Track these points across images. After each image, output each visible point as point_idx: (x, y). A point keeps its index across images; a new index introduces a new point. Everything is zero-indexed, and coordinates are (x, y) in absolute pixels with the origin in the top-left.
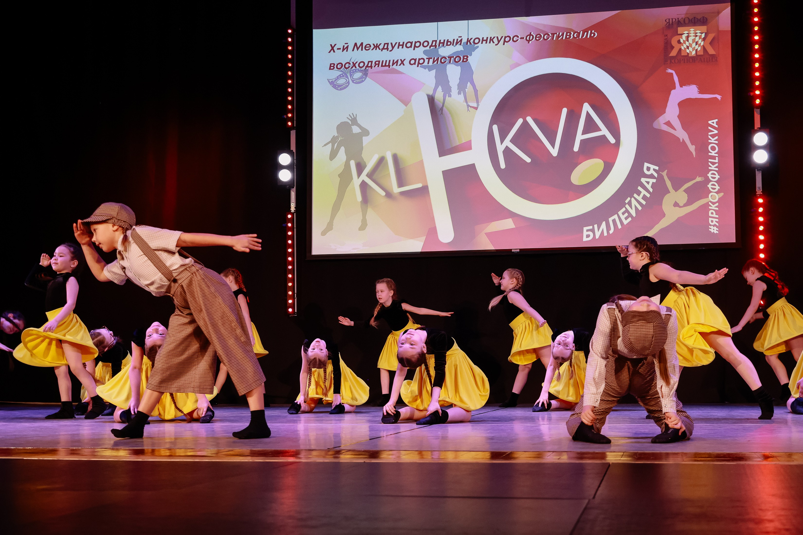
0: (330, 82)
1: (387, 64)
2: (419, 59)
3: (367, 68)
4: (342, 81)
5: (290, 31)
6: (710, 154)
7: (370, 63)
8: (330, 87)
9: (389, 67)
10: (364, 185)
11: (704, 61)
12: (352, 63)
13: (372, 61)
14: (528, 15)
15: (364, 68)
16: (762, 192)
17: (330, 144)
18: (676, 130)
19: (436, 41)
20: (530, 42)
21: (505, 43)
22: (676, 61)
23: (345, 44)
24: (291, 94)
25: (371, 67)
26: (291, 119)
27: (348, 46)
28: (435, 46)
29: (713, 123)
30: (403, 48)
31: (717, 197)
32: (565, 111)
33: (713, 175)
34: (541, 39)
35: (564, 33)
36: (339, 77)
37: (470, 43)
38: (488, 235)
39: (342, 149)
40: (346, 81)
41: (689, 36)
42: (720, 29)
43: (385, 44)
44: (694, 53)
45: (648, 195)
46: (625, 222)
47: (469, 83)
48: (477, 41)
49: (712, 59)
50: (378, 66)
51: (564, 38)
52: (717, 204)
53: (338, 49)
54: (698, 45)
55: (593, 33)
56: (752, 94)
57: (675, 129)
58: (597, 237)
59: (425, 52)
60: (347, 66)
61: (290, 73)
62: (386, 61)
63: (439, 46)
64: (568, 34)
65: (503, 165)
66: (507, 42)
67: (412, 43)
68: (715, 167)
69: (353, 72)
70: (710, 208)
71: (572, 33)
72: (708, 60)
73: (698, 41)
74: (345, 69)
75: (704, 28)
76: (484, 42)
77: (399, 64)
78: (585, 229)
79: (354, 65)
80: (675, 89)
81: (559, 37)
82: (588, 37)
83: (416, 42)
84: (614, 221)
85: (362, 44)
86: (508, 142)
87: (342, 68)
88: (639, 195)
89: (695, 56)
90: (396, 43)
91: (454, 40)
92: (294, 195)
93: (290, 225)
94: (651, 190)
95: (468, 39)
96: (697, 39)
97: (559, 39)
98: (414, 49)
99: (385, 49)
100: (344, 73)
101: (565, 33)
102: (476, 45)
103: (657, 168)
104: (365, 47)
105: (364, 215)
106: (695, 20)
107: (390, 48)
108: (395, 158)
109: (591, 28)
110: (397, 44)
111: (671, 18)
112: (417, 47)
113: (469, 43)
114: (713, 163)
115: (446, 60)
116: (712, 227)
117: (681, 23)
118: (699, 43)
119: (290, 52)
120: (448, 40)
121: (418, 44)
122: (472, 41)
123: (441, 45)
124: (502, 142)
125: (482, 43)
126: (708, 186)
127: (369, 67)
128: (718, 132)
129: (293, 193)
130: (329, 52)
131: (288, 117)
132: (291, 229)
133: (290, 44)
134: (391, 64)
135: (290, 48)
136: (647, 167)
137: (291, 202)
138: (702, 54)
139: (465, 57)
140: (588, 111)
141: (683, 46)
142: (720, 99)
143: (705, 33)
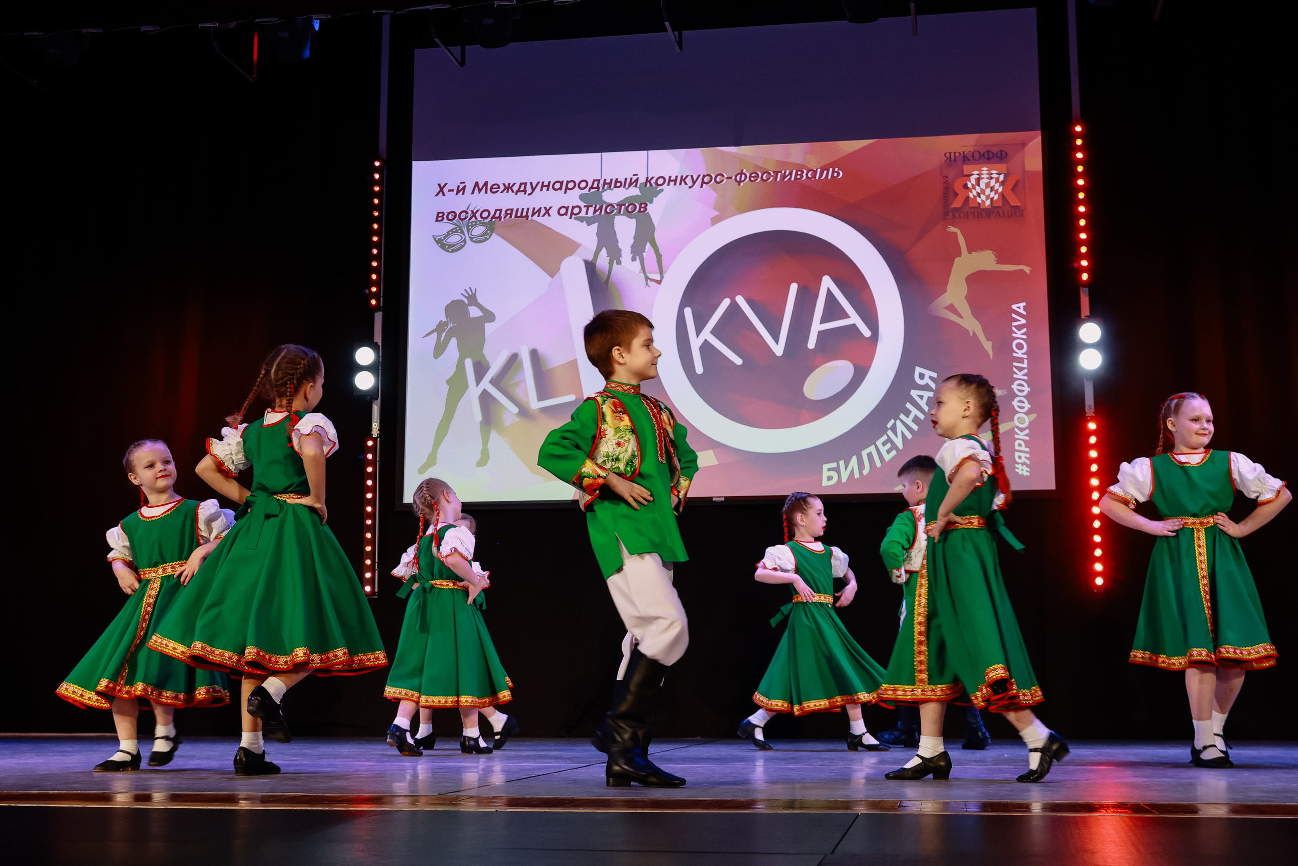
0: (437, 239)
1: (524, 214)
2: (573, 206)
3: (494, 220)
4: (454, 239)
5: (377, 164)
7: (498, 212)
8: (437, 247)
9: (527, 219)
10: (485, 398)
11: (1004, 214)
12: (470, 213)
13: (502, 209)
14: (738, 143)
15: (489, 219)
16: (1094, 413)
17: (435, 334)
18: (963, 318)
19: (599, 181)
20: (742, 184)
21: (704, 185)
22: (962, 215)
23: (461, 183)
24: (377, 258)
25: (500, 217)
26: (376, 296)
27: (465, 186)
28: (598, 188)
29: (1019, 308)
30: (548, 190)
31: (1027, 420)
32: (794, 287)
33: (1021, 387)
34: (757, 179)
35: (792, 171)
36: (451, 233)
37: (651, 185)
39: (454, 341)
40: (461, 239)
41: (981, 178)
42: (1025, 170)
43: (521, 184)
44: (988, 203)
46: (887, 457)
47: (648, 244)
48: (660, 181)
49: (1015, 213)
50: (511, 217)
51: (793, 179)
52: (1027, 431)
53: (450, 191)
54: (993, 192)
55: (836, 172)
56: (1076, 265)
57: (961, 317)
58: (844, 480)
59: (582, 197)
60: (463, 216)
61: (376, 226)
62: (523, 209)
63: (603, 187)
65: (699, 369)
66: (707, 183)
67: (562, 183)
68: (1023, 375)
69: (472, 226)
70: (1016, 436)
71: (805, 172)
72: (1010, 214)
73: (994, 186)
74: (460, 221)
75: (1003, 167)
76: (672, 183)
77: (541, 214)
78: (826, 467)
79: (474, 214)
80: (960, 257)
81: (784, 176)
82: (829, 177)
83: (568, 182)
84: (870, 455)
85: (486, 184)
86: (707, 334)
87: (456, 219)
88: (908, 416)
89: (990, 207)
90: (538, 183)
91: (626, 179)
92: (377, 411)
93: (370, 456)
95: (647, 178)
96: (993, 182)
97: (785, 180)
98: (565, 192)
99: (522, 191)
100: (458, 226)
101: (794, 171)
102: (660, 188)
103: (935, 375)
104: (492, 188)
105: (485, 442)
106: (988, 155)
107: (529, 190)
108: (534, 354)
109: (833, 165)
110: (540, 185)
111: (952, 151)
112: (570, 189)
113: (648, 185)
114: (1020, 369)
116: (1019, 466)
117: (968, 158)
118: (995, 189)
119: (377, 195)
120: (617, 179)
121: (571, 185)
122: (653, 181)
123: (606, 188)
124: (698, 332)
125: (668, 185)
126: (1013, 403)
127: (497, 218)
128: (1027, 322)
129: (376, 409)
130: (437, 195)
131: (371, 291)
132: (373, 463)
133: (377, 182)
134: (530, 214)
135: (377, 189)
136: (920, 373)
137: (373, 422)
138: (1000, 205)
139: (643, 206)
140: (830, 288)
141: (972, 192)
142: (1028, 272)
143: (1005, 174)
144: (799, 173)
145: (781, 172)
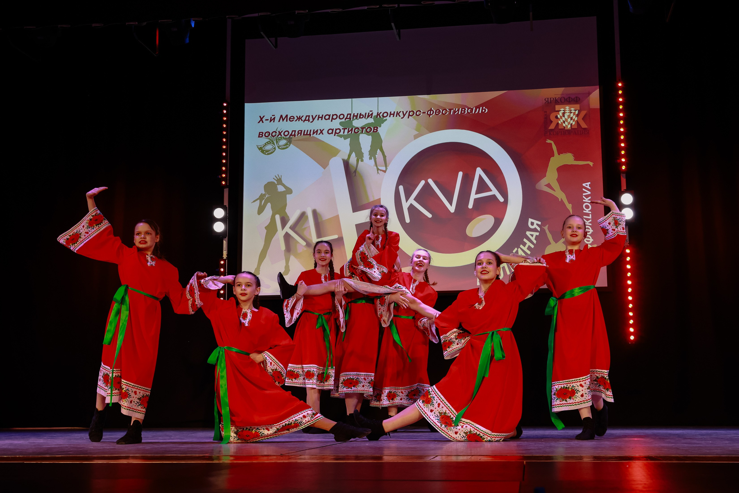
0: (259, 147)
1: (308, 133)
2: (336, 129)
3: (291, 136)
4: (269, 147)
5: (225, 105)
7: (294, 132)
8: (259, 152)
9: (310, 136)
10: (287, 236)
11: (578, 133)
12: (278, 132)
13: (296, 131)
14: (429, 93)
15: (289, 136)
17: (259, 201)
18: (555, 191)
19: (350, 114)
20: (431, 116)
21: (410, 116)
22: (555, 133)
23: (273, 115)
24: (225, 158)
25: (295, 135)
26: (224, 179)
27: (275, 117)
28: (350, 118)
29: (587, 185)
30: (322, 119)
32: (460, 174)
34: (440, 114)
35: (459, 109)
36: (267, 144)
37: (380, 117)
39: (269, 205)
40: (273, 147)
41: (565, 113)
42: (591, 107)
43: (307, 116)
44: (569, 126)
45: (532, 246)
47: (378, 149)
48: (385, 115)
49: (585, 132)
50: (301, 135)
51: (460, 113)
53: (266, 120)
54: (572, 120)
55: (484, 109)
56: (619, 161)
59: (341, 124)
60: (274, 134)
62: (308, 131)
63: (353, 118)
65: (408, 220)
67: (329, 116)
68: (589, 223)
69: (279, 140)
71: (467, 109)
72: (582, 133)
73: (573, 117)
74: (272, 137)
75: (578, 106)
76: (392, 116)
77: (318, 133)
79: (280, 133)
80: (554, 157)
81: (455, 112)
82: (480, 112)
83: (333, 115)
85: (287, 116)
86: (412, 200)
87: (270, 136)
88: (524, 246)
89: (570, 129)
90: (316, 116)
91: (366, 114)
93: (222, 270)
94: (535, 242)
95: (378, 113)
96: (572, 115)
97: (455, 114)
98: (332, 121)
99: (307, 120)
100: (271, 140)
101: (460, 109)
102: (385, 118)
103: (539, 223)
104: (290, 118)
105: (287, 261)
106: (569, 99)
107: (311, 119)
108: (315, 212)
109: (482, 105)
110: (317, 116)
111: (549, 97)
112: (334, 119)
115: (359, 130)
117: (558, 101)
118: (573, 119)
119: (225, 122)
120: (361, 114)
121: (335, 117)
122: (381, 115)
123: (354, 118)
124: (407, 199)
125: (390, 116)
127: (293, 135)
128: (591, 193)
129: (225, 243)
130: (259, 122)
131: (222, 177)
133: (225, 115)
134: (312, 133)
135: (225, 119)
136: (531, 222)
137: (224, 251)
138: (576, 127)
139: (375, 128)
140: (481, 174)
141: (560, 121)
142: (592, 165)
143: (578, 110)
144: (463, 110)
145: (453, 109)
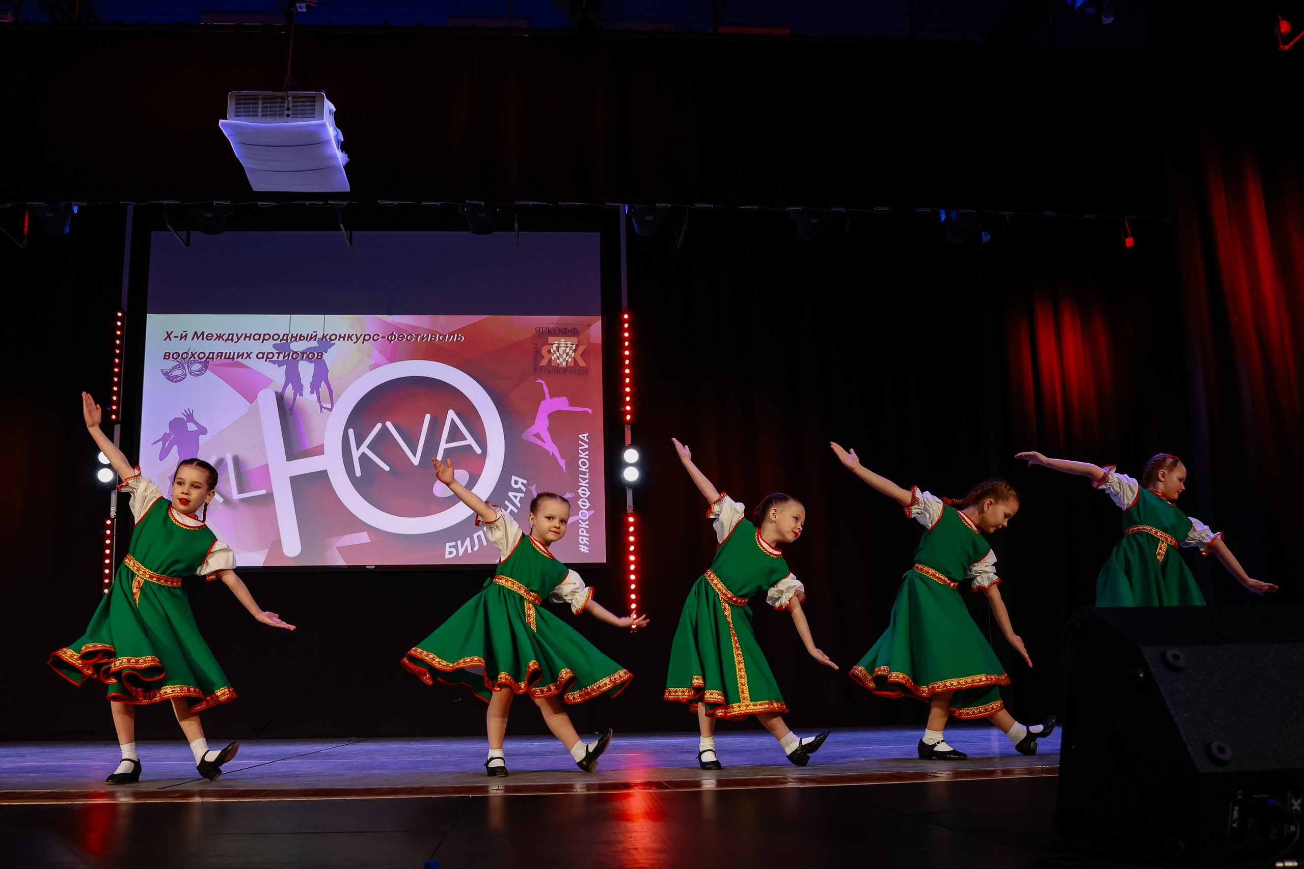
0: (164, 372)
1: (231, 357)
3: (208, 360)
4: (177, 373)
5: (120, 314)
6: (580, 469)
7: (211, 354)
8: (164, 378)
9: (233, 360)
11: (574, 372)
12: (190, 354)
13: (214, 352)
14: (390, 313)
15: (204, 359)
16: (632, 510)
17: (161, 442)
19: (288, 335)
20: (392, 342)
21: (365, 341)
22: (547, 371)
23: (184, 332)
24: (117, 384)
25: (213, 358)
26: (116, 412)
27: (187, 334)
28: (287, 340)
29: (584, 437)
30: (250, 340)
31: (588, 514)
32: (428, 417)
33: (584, 491)
34: (403, 339)
36: (175, 368)
37: (326, 339)
38: (340, 549)
39: (175, 448)
40: (183, 373)
41: (560, 347)
42: (591, 342)
43: (229, 335)
44: (564, 364)
45: (516, 510)
47: (323, 382)
48: (333, 337)
49: (583, 371)
50: (221, 358)
51: (429, 340)
52: (588, 522)
53: (175, 337)
54: (568, 357)
55: (459, 337)
56: (622, 409)
57: (544, 442)
58: (461, 554)
59: (275, 346)
60: (185, 356)
61: (117, 361)
62: (230, 353)
63: (291, 340)
64: (433, 336)
65: (358, 473)
66: (367, 341)
67: (260, 335)
68: (585, 484)
69: (191, 363)
70: (580, 525)
71: (438, 336)
72: (578, 374)
73: (569, 352)
74: (182, 360)
75: (575, 340)
76: (342, 339)
77: (244, 358)
78: (448, 545)
79: (193, 355)
80: (545, 400)
81: (423, 338)
82: (455, 341)
83: (265, 335)
84: (479, 537)
85: (203, 333)
86: (364, 448)
87: (179, 358)
89: (565, 367)
90: (243, 334)
91: (308, 335)
92: (115, 499)
93: (108, 532)
94: (519, 505)
95: (324, 335)
96: (568, 350)
97: (424, 341)
98: (263, 342)
99: (230, 340)
100: (181, 363)
101: (430, 335)
102: (332, 342)
103: (525, 482)
104: (207, 336)
106: (566, 330)
107: (235, 339)
108: (236, 460)
109: (458, 332)
110: (244, 335)
111: (541, 326)
112: (266, 340)
113: (324, 339)
114: (584, 479)
116: (582, 546)
117: (551, 332)
118: (570, 354)
119: (119, 337)
120: (301, 334)
121: (267, 337)
122: (328, 336)
123: (293, 340)
124: (358, 447)
125: (339, 340)
126: (579, 503)
127: (210, 358)
128: (589, 447)
129: (113, 497)
130: (165, 340)
131: (113, 409)
132: (110, 537)
133: (119, 328)
134: (235, 357)
135: (119, 333)
136: (515, 480)
137: (111, 506)
138: (572, 365)
139: (320, 354)
140: (453, 418)
141: (553, 356)
142: (590, 412)
143: (576, 345)
